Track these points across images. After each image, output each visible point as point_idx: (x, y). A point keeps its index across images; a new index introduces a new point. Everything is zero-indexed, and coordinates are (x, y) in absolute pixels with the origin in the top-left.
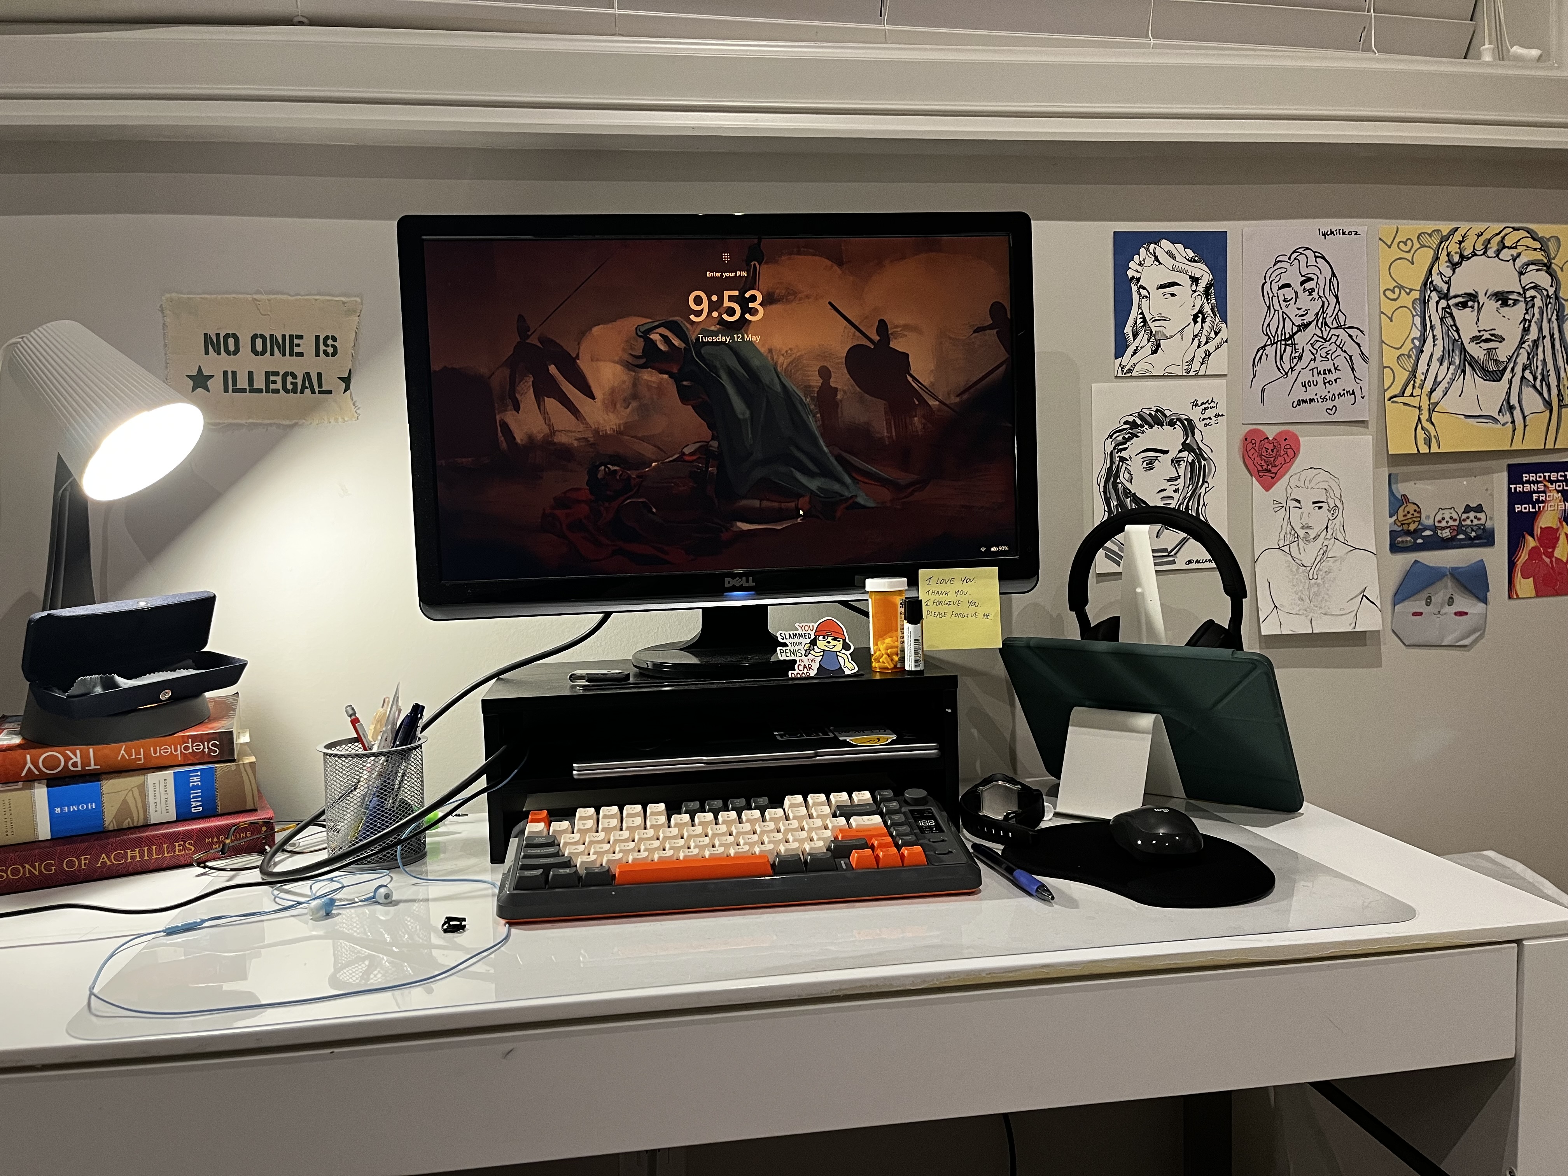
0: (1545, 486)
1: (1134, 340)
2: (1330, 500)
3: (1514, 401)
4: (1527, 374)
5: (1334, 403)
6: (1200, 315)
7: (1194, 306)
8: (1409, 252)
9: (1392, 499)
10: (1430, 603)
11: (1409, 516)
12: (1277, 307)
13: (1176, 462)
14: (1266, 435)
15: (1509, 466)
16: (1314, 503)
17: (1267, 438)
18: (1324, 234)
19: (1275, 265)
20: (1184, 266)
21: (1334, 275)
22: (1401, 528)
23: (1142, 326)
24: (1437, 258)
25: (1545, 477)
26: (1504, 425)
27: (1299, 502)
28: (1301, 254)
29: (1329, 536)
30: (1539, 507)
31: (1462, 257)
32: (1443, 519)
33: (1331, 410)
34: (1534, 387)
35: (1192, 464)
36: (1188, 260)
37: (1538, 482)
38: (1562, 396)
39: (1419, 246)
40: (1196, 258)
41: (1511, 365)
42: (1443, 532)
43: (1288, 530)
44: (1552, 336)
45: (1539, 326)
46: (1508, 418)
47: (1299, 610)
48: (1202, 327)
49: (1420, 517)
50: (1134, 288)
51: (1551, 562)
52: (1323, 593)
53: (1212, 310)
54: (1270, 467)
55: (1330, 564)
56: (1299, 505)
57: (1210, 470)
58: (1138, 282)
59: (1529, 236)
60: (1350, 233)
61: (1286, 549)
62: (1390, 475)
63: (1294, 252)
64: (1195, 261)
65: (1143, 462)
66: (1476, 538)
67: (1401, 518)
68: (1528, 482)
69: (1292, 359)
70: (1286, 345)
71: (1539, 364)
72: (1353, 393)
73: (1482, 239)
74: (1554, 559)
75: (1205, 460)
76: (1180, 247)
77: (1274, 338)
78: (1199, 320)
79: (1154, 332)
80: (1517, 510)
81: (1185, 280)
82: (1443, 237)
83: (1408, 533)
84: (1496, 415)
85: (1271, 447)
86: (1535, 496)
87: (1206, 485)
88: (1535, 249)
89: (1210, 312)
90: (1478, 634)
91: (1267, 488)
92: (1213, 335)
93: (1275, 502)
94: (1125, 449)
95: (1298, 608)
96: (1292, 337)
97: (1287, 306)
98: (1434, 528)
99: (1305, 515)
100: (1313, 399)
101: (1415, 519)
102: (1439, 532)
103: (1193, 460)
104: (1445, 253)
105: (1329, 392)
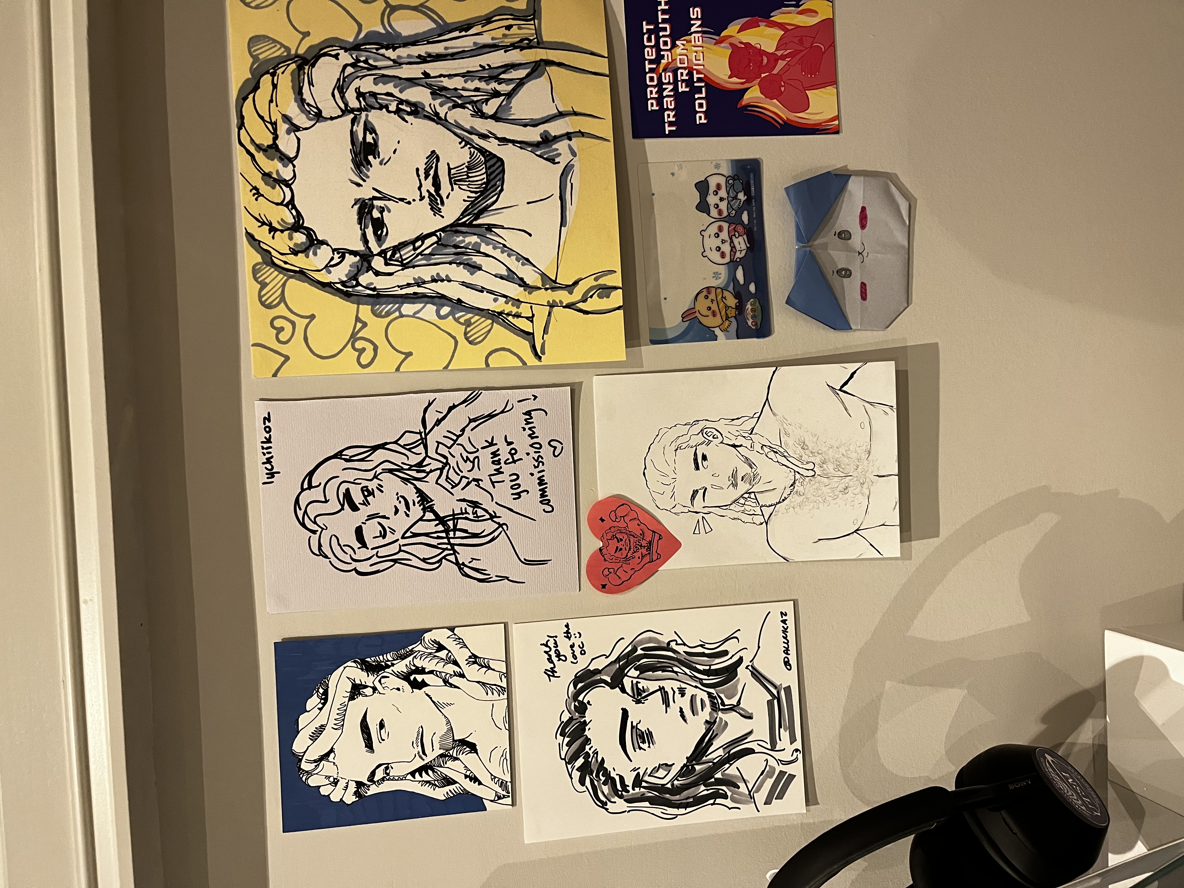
0: (665, 70)
1: (455, 782)
2: (693, 443)
3: (534, 135)
4: (490, 108)
5: (545, 445)
6: (412, 678)
7: (398, 689)
8: (293, 324)
9: (688, 337)
10: (846, 270)
11: (714, 307)
12: (395, 548)
13: (639, 696)
14: (595, 552)
15: (636, 136)
16: (697, 468)
17: (600, 550)
18: (271, 474)
19: (326, 557)
20: (335, 711)
21: (338, 455)
22: (733, 320)
23: (433, 771)
24: (302, 274)
25: (652, 70)
26: (574, 154)
27: (695, 492)
28: (305, 512)
29: (748, 443)
30: (699, 80)
31: (298, 226)
32: (718, 249)
33: (555, 448)
34: (510, 95)
35: (642, 669)
36: (324, 704)
37: (660, 83)
38: (522, 40)
39: (282, 304)
40: (321, 691)
41: (475, 138)
42: (738, 247)
43: (738, 508)
44: (423, 60)
45: (408, 83)
46: (562, 146)
47: (863, 494)
48: (431, 672)
49: (716, 288)
50: (373, 790)
51: (783, 57)
52: (837, 456)
53: (403, 658)
54: (644, 543)
55: (790, 441)
56: (701, 492)
57: (650, 640)
58: (365, 784)
59: (251, 96)
60: (268, 430)
61: (767, 511)
62: (654, 342)
63: (303, 525)
64: (326, 693)
65: (640, 748)
66: (747, 193)
67: (718, 320)
68: (660, 100)
69: (477, 519)
70: (455, 529)
71: (471, 85)
72: (528, 413)
73: (264, 189)
74: (779, 53)
75: (635, 649)
76: (303, 720)
77: (444, 550)
78: (419, 678)
79: (442, 751)
80: (704, 121)
81: (359, 705)
82: (265, 262)
83: (740, 308)
84: (560, 168)
85: (614, 544)
86: (683, 88)
87: (673, 644)
88: (275, 86)
89: (407, 661)
90: (893, 189)
91: (675, 545)
92: (443, 654)
93: (697, 531)
94: (622, 779)
95: (860, 495)
96: (441, 520)
97: (393, 531)
98: (733, 264)
99: (715, 481)
100: (539, 479)
101: (720, 297)
102: (738, 255)
103: (636, 669)
104: (291, 258)
105: (528, 454)
